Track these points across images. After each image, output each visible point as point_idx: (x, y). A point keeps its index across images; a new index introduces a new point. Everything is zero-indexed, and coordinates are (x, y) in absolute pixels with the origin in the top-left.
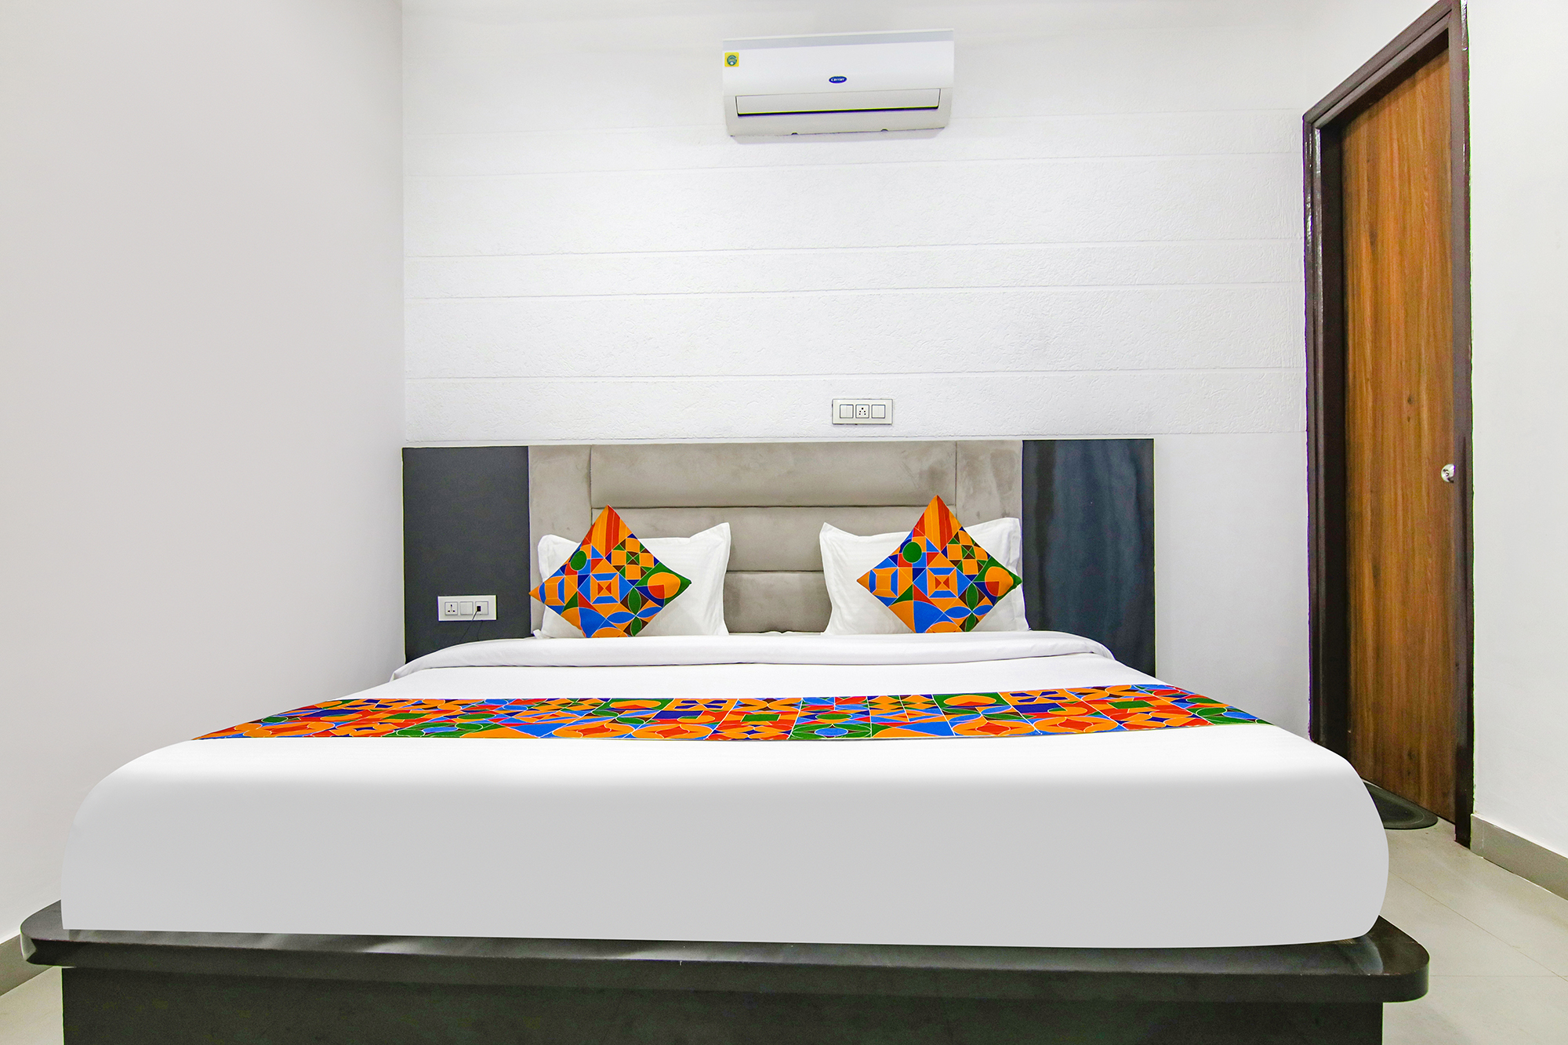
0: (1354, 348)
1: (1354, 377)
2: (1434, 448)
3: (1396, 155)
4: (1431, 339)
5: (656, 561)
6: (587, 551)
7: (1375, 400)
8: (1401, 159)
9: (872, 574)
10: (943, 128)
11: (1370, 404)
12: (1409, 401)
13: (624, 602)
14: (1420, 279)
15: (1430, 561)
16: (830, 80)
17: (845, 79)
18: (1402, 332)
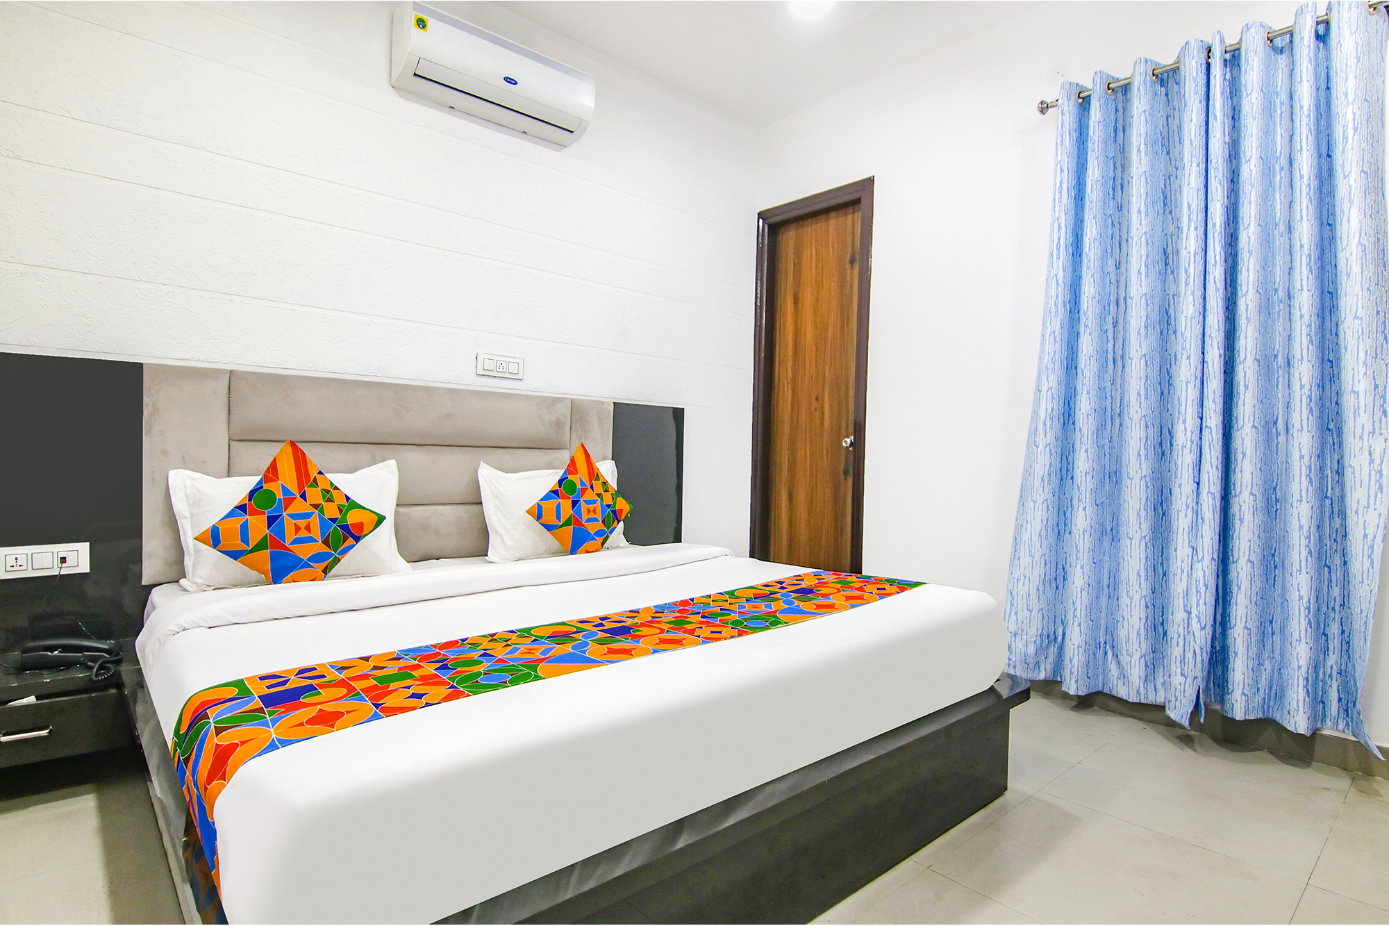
0: (779, 364)
1: (779, 379)
2: (832, 427)
3: (814, 255)
4: (833, 366)
5: (348, 498)
6: (275, 488)
7: (793, 395)
8: (818, 259)
9: (539, 507)
10: (566, 147)
11: (790, 398)
12: (817, 399)
13: (326, 542)
14: (826, 331)
15: (827, 490)
16: (504, 79)
17: (516, 83)
18: (814, 360)
